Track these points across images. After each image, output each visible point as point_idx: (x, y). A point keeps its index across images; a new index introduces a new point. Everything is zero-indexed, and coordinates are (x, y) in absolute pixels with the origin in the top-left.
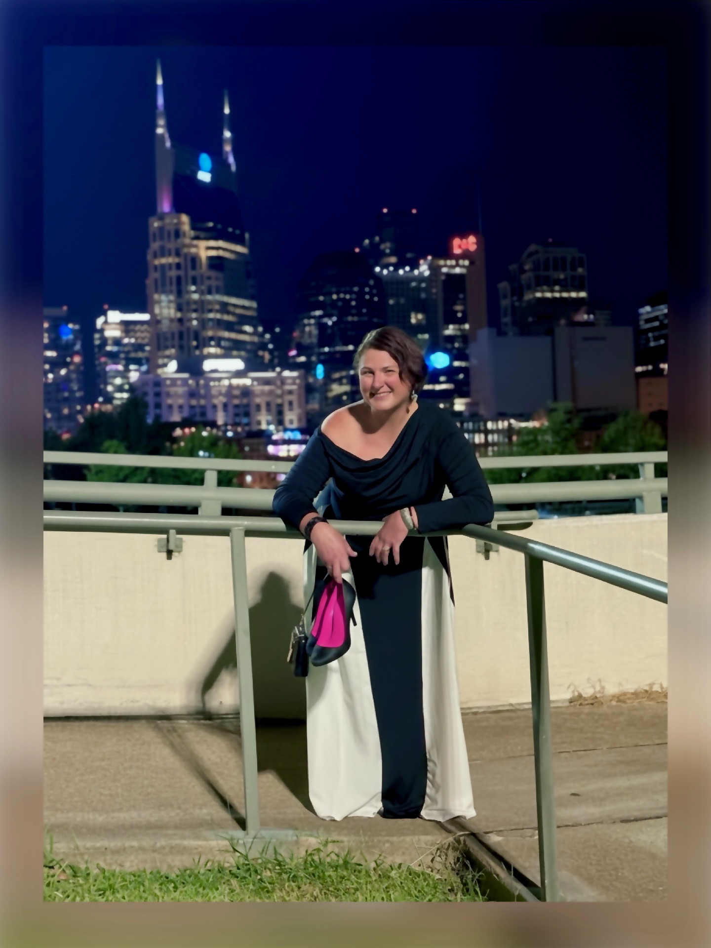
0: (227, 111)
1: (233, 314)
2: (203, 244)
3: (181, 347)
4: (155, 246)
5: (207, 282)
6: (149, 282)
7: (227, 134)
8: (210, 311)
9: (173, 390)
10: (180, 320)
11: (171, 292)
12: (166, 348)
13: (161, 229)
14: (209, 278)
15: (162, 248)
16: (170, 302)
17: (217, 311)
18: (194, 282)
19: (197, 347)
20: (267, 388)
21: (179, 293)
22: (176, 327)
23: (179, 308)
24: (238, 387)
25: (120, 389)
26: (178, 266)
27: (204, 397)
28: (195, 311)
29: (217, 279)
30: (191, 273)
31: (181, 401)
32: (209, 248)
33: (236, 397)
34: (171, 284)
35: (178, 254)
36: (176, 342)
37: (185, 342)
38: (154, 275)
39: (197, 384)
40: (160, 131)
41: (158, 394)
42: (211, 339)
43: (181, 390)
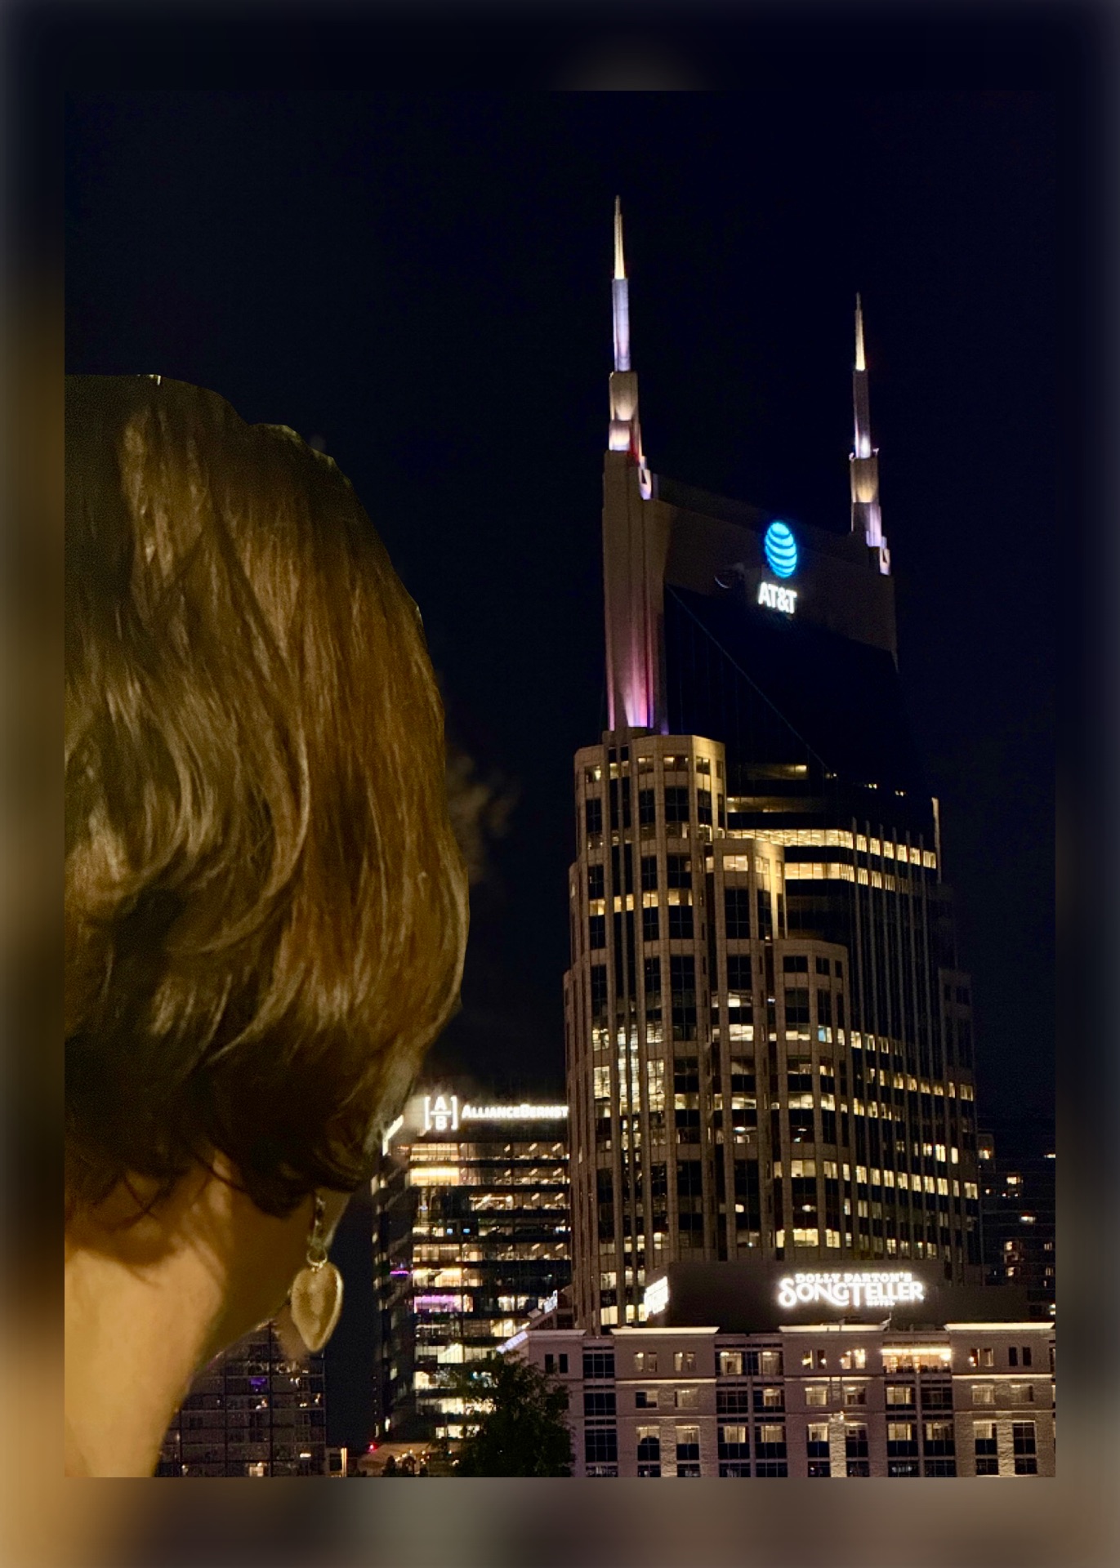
0: (861, 365)
1: (887, 1095)
2: (770, 842)
3: (690, 1223)
4: (593, 853)
5: (786, 980)
6: (575, 980)
7: (863, 447)
8: (800, 1085)
9: (655, 1388)
10: (687, 1121)
11: (654, 1016)
12: (633, 1227)
13: (618, 789)
14: (795, 964)
15: (621, 856)
16: (644, 1054)
17: (827, 1086)
18: (739, 981)
19: (747, 1222)
20: (1016, 1381)
21: (684, 1021)
22: (666, 1149)
23: (682, 1080)
24: (905, 1374)
25: (462, 1381)
26: (680, 920)
27: (775, 1414)
28: (742, 1085)
29: (822, 967)
30: (727, 947)
31: (686, 1431)
32: (792, 855)
33: (897, 1413)
34: (653, 985)
35: (679, 880)
36: (671, 1203)
37: (702, 1205)
38: (588, 958)
39: (751, 1364)
40: (619, 441)
41: (601, 1403)
42: (804, 1187)
43: (691, 1388)
